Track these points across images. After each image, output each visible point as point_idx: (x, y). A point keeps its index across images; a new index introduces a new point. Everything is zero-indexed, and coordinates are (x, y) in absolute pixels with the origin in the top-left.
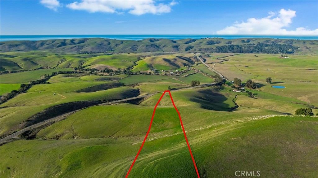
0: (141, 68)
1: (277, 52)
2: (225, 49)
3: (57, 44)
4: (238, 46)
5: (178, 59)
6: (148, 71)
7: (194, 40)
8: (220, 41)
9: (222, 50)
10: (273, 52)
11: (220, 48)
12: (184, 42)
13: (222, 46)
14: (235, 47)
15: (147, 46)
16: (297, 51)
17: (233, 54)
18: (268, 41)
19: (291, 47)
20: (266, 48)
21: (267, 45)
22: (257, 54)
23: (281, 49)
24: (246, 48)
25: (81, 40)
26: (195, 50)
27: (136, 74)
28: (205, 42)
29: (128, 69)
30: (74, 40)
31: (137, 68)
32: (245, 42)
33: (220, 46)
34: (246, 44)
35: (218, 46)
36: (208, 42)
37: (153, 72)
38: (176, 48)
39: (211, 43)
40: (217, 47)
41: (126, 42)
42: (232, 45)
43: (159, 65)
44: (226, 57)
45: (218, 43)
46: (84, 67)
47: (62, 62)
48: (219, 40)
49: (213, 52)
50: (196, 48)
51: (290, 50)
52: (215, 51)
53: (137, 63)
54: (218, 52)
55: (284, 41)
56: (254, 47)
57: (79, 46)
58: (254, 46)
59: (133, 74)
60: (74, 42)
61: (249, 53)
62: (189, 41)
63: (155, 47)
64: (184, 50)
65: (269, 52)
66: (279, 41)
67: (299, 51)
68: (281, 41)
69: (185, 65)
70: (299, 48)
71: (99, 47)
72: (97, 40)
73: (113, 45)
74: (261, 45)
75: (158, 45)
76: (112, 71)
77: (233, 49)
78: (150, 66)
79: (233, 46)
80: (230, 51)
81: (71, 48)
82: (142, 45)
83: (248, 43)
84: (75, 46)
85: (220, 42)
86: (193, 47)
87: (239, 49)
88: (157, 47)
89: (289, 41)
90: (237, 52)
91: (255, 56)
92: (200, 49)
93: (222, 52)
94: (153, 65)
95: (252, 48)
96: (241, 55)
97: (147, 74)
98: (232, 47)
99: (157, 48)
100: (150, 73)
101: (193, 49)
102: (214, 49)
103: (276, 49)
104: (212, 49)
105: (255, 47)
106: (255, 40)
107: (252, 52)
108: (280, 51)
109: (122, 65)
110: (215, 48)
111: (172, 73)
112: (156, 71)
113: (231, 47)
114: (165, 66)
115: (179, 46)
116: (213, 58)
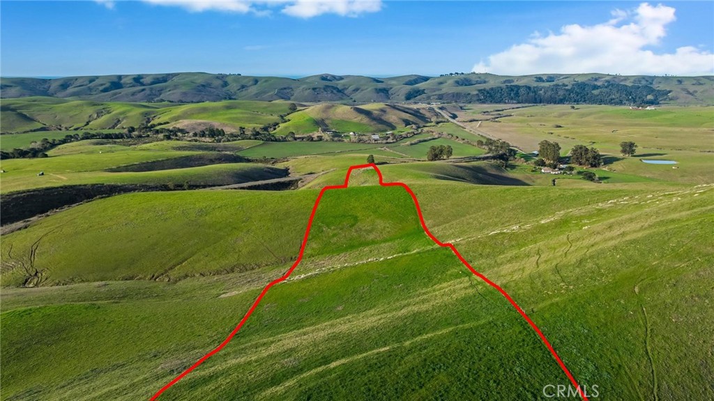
0: (298, 127)
1: (621, 101)
2: (499, 95)
3: (102, 85)
4: (529, 88)
5: (388, 110)
6: (315, 135)
7: (426, 79)
8: (486, 80)
9: (491, 96)
10: (611, 102)
11: (488, 93)
12: (404, 83)
13: (492, 89)
14: (522, 91)
15: (314, 89)
16: (665, 100)
17: (519, 105)
18: (596, 80)
19: (651, 91)
20: (596, 92)
21: (596, 87)
22: (576, 106)
23: (631, 93)
24: (549, 93)
25: (158, 76)
26: (429, 98)
27: (284, 140)
28: (450, 82)
29: (265, 129)
30: (142, 78)
31: (286, 128)
32: (543, 81)
33: (487, 88)
34: (547, 84)
35: (482, 88)
36: (457, 82)
37: (326, 136)
38: (382, 94)
39: (465, 83)
40: (479, 91)
41: (266, 81)
42: (516, 86)
43: (343, 122)
44: (503, 110)
46: (153, 126)
47: (98, 116)
48: (483, 78)
49: (470, 102)
50: (430, 94)
51: (650, 97)
52: (475, 98)
53: (286, 118)
54: (484, 103)
55: (632, 80)
56: (567, 90)
57: (151, 89)
58: (566, 88)
59: (276, 140)
60: (141, 80)
61: (555, 103)
62: (414, 79)
63: (335, 91)
64: (403, 97)
65: (601, 102)
67: (670, 99)
68: (625, 80)
69: (407, 123)
70: (670, 92)
71: (200, 91)
72: (196, 77)
73: (233, 87)
74: (582, 86)
75: (340, 87)
76: (221, 133)
77: (517, 94)
78: (319, 123)
79: (518, 87)
80: (512, 99)
81: (133, 94)
82: (303, 86)
83: (552, 84)
84: (143, 90)
85: (485, 82)
86: (423, 92)
87: (531, 94)
88: (339, 91)
89: (643, 78)
90: (526, 101)
91: (573, 107)
92: (440, 95)
93: (491, 102)
94: (327, 122)
95: (561, 93)
96: (537, 107)
97: (311, 139)
98: (516, 89)
99: (340, 94)
100: (320, 139)
101: (424, 96)
102: (473, 95)
103: (618, 95)
104: (469, 94)
105: (570, 91)
106: (567, 78)
107: (561, 101)
108: (628, 100)
109: (249, 120)
110: (476, 92)
111: (376, 137)
112: (336, 134)
113: (512, 90)
114: (359, 124)
115: (391, 88)
116: (474, 113)
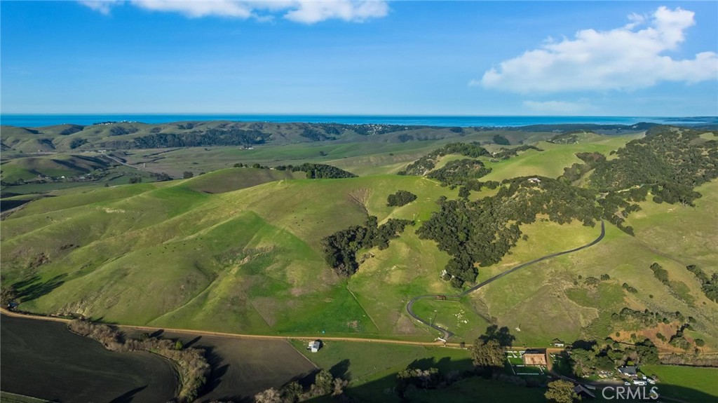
1: (239, 143)
2: (151, 142)
4: (174, 135)
7: (81, 128)
8: (138, 128)
9: (145, 143)
10: (233, 143)
11: (143, 140)
12: (59, 132)
13: (145, 137)
14: (169, 138)
16: (267, 140)
17: (169, 149)
18: (224, 126)
19: (260, 134)
20: (222, 137)
21: (223, 133)
22: (208, 148)
23: (245, 137)
24: (190, 139)
26: (93, 146)
33: (141, 137)
34: (188, 131)
35: (137, 137)
36: (112, 131)
38: (47, 145)
39: (119, 131)
40: (135, 139)
42: (164, 134)
44: (157, 154)
45: (133, 132)
48: (134, 126)
49: (129, 148)
50: (93, 143)
51: (259, 139)
52: (133, 145)
54: (140, 148)
56: (202, 136)
58: (202, 134)
61: (195, 146)
62: (69, 130)
64: (69, 147)
65: (226, 144)
66: (242, 124)
67: (271, 140)
70: (271, 134)
74: (214, 132)
77: (166, 140)
79: (166, 135)
80: (162, 144)
83: (191, 130)
85: (137, 130)
86: (86, 141)
87: (177, 140)
89: (256, 124)
90: (173, 146)
91: (206, 149)
92: (101, 144)
93: (146, 147)
95: (198, 138)
96: (183, 150)
98: (164, 137)
101: (87, 144)
102: (131, 143)
103: (237, 139)
104: (127, 142)
105: (204, 136)
106: (202, 124)
107: (199, 144)
108: (244, 141)
110: (132, 141)
113: (162, 137)
115: (53, 139)
116: (136, 157)
